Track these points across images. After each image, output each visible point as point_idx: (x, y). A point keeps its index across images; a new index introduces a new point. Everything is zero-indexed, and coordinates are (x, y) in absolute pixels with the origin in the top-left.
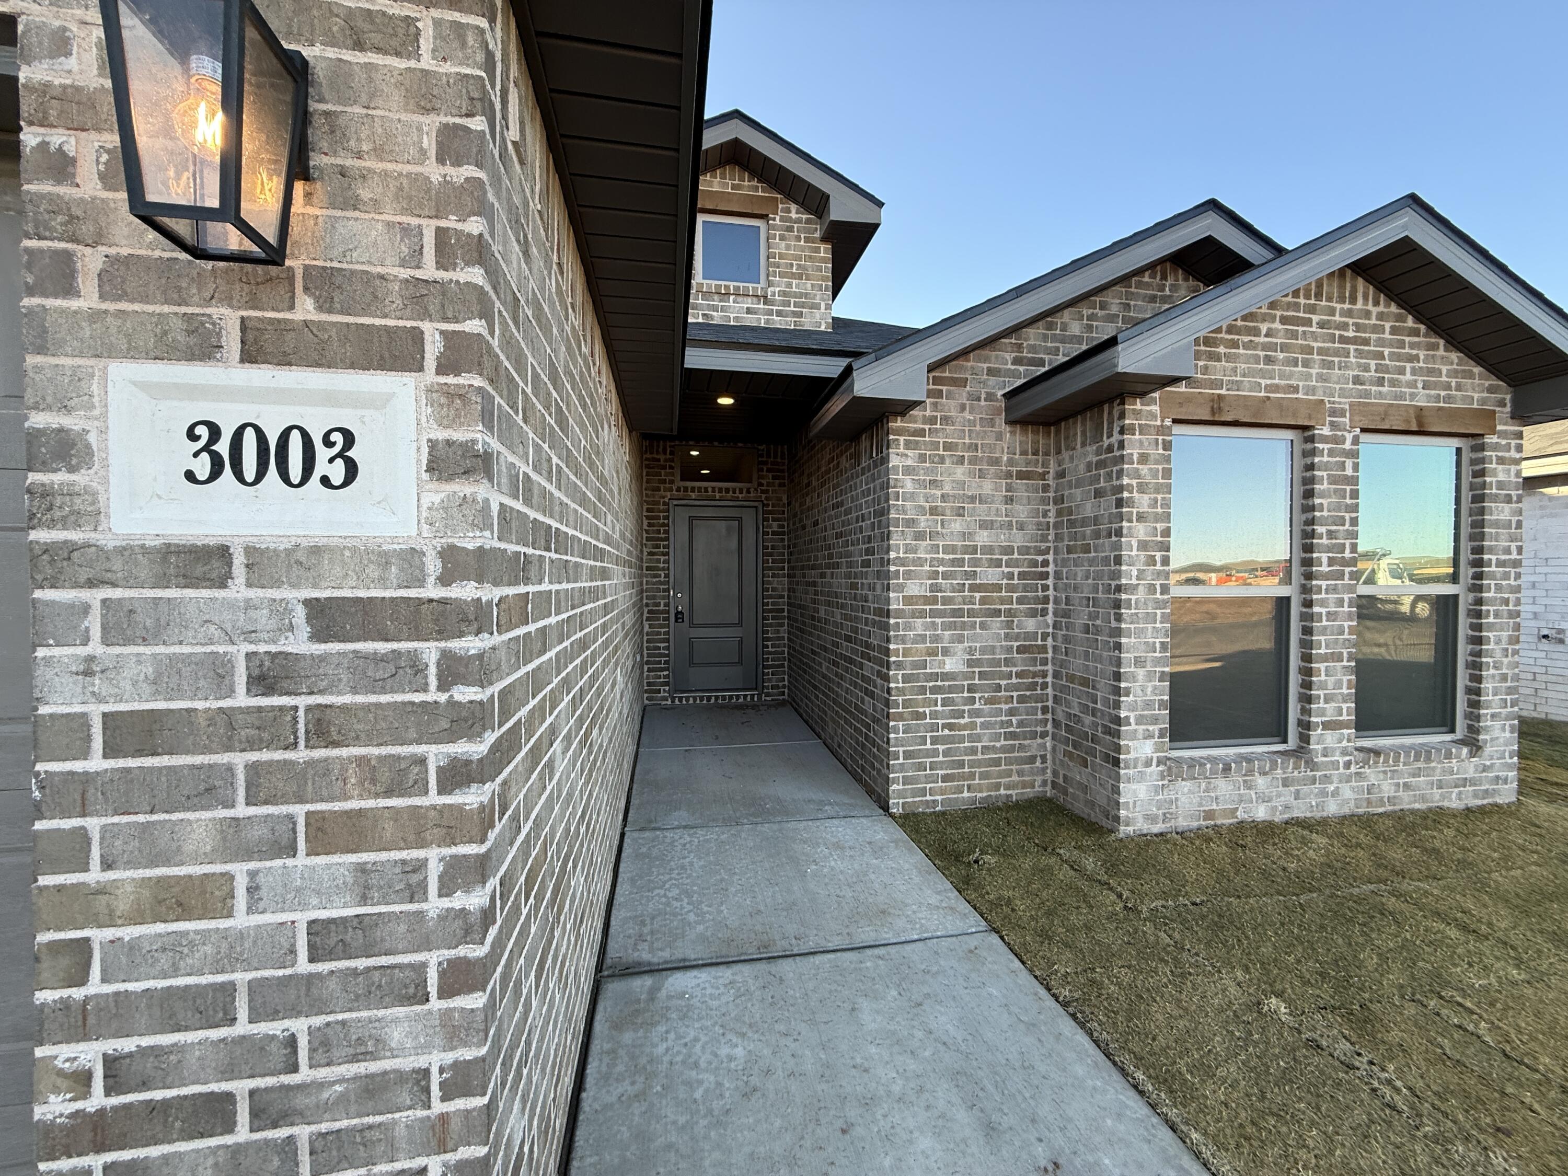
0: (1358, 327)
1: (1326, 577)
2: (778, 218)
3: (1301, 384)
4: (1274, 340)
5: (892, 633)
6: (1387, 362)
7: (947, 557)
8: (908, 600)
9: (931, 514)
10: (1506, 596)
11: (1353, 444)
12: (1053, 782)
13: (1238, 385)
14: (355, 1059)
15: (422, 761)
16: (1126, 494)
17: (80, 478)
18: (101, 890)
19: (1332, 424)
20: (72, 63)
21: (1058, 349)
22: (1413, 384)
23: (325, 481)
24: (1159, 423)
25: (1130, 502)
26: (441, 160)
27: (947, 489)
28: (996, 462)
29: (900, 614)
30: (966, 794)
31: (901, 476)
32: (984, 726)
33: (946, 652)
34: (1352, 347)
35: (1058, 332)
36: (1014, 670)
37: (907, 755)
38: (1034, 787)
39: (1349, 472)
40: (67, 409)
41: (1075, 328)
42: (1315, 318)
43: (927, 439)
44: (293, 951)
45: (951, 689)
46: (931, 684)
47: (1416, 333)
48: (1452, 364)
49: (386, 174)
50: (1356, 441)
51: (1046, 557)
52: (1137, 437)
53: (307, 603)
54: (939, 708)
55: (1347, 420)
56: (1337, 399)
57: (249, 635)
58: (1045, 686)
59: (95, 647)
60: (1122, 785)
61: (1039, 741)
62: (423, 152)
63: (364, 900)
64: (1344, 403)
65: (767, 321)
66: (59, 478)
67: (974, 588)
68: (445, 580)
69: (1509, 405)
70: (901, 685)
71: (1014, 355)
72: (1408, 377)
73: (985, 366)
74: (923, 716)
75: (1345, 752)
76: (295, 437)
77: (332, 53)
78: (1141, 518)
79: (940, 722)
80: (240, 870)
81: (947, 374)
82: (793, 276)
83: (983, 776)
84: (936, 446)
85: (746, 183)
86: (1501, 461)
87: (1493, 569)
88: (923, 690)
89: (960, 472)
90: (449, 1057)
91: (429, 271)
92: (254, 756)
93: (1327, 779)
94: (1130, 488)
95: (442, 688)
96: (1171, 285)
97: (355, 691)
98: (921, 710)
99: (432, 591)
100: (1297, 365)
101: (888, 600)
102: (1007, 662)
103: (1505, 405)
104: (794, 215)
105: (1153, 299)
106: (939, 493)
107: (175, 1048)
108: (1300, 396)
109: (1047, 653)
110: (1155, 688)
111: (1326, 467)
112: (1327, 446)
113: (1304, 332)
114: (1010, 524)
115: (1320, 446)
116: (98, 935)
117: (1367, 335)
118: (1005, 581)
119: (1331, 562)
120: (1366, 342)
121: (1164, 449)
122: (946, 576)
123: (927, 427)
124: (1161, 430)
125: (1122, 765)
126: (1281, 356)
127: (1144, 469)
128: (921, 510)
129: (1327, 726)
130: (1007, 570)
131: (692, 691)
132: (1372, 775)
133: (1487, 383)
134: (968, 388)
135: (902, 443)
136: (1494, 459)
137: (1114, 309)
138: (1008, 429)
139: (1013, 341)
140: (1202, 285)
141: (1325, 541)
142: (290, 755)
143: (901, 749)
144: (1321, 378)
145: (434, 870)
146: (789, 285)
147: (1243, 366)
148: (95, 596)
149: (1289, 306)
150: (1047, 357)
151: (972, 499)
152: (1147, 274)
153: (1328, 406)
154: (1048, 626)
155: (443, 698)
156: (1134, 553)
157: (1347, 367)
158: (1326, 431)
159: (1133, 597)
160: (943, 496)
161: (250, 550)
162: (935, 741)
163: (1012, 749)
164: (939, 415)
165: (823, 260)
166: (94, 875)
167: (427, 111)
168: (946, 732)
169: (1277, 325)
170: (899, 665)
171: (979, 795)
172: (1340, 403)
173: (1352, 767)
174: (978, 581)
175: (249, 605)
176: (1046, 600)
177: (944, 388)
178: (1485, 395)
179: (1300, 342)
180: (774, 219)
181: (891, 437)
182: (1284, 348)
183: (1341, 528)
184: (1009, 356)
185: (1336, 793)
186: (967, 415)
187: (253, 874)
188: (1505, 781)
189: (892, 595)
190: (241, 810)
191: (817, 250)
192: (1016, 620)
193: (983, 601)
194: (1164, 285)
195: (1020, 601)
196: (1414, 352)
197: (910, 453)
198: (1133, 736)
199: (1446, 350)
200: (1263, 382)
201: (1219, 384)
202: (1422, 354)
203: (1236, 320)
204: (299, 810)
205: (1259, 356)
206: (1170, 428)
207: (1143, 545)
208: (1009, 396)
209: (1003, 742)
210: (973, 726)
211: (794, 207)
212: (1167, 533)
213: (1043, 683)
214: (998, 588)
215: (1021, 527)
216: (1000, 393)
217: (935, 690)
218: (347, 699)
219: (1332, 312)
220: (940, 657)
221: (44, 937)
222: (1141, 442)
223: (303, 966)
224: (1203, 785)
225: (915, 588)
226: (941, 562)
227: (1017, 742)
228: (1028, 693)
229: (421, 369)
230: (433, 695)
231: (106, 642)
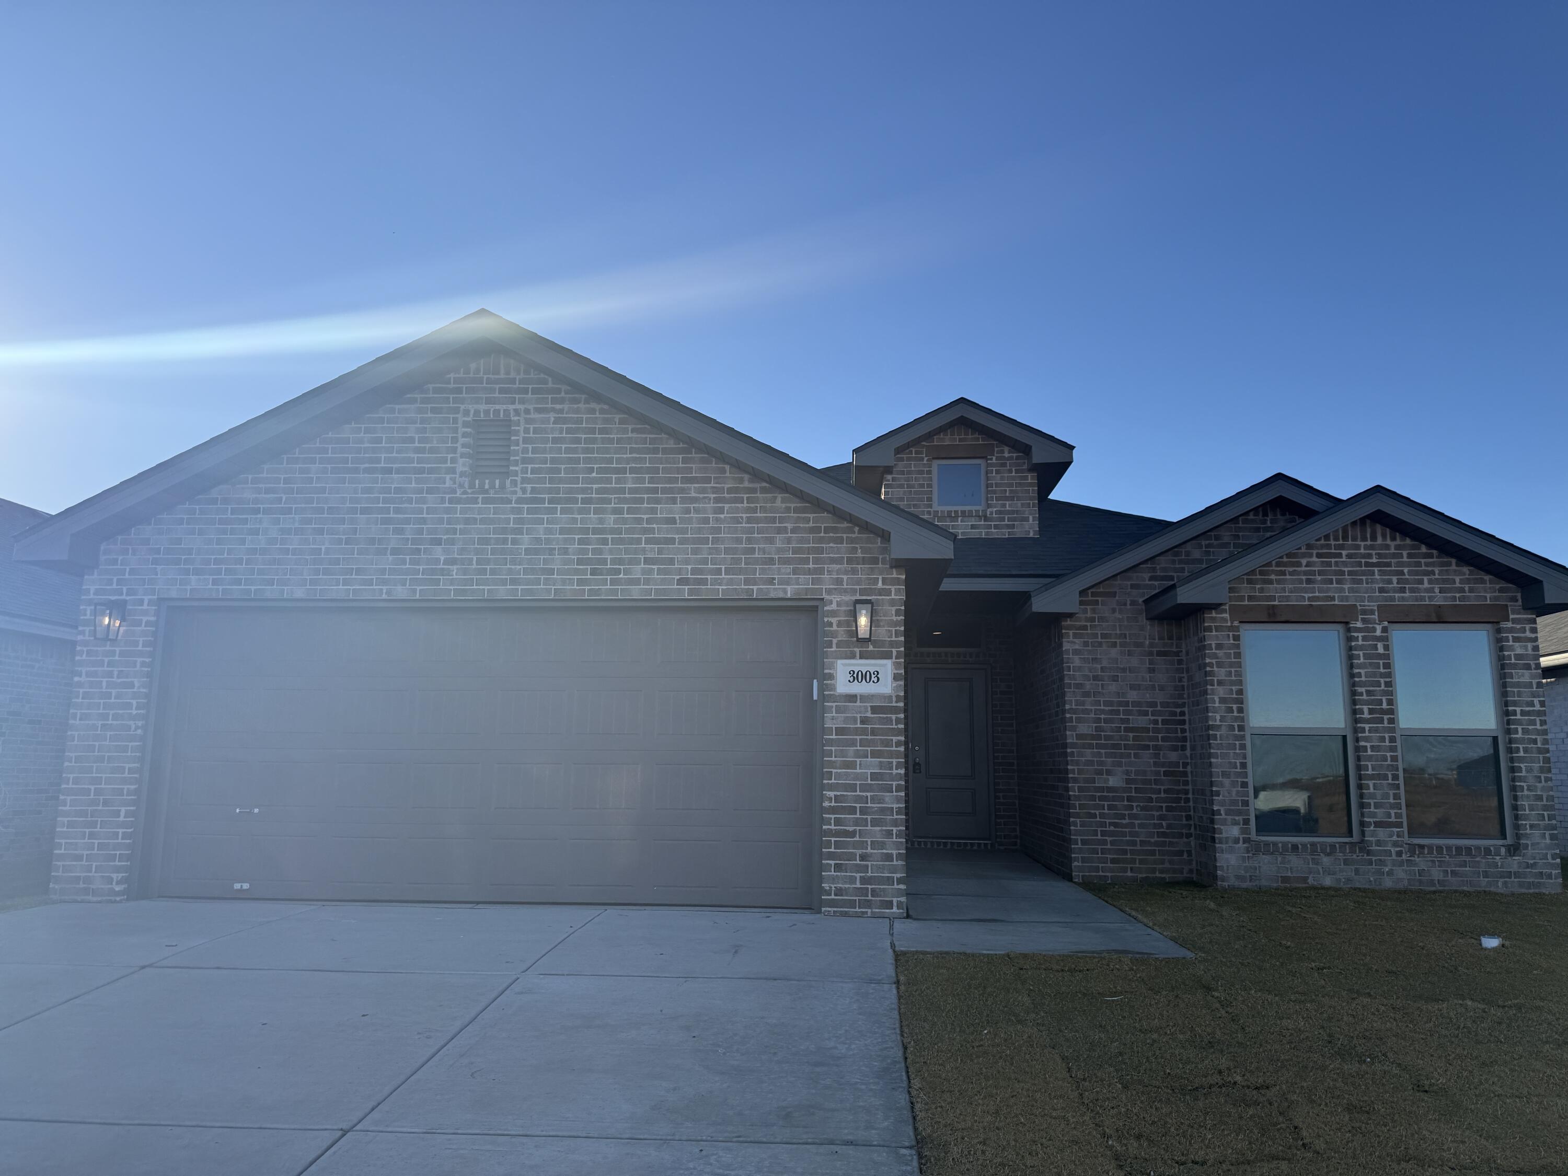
0: (1379, 556)
1: (1368, 721)
2: (994, 458)
3: (1336, 595)
4: (1314, 569)
5: (1069, 758)
6: (1407, 577)
7: (1107, 708)
8: (1079, 737)
9: (1094, 680)
10: (1534, 737)
11: (1382, 632)
12: (1197, 870)
13: (1287, 598)
14: (878, 803)
15: (892, 740)
16: (1208, 669)
17: (832, 682)
18: (834, 762)
19: (1364, 620)
20: (833, 605)
21: (1183, 569)
22: (1431, 590)
23: (873, 682)
24: (1229, 624)
25: (1211, 673)
26: (896, 616)
27: (1105, 663)
28: (1139, 645)
29: (1074, 745)
30: (1129, 874)
31: (1071, 656)
32: (1140, 826)
33: (1109, 773)
34: (1376, 569)
35: (1183, 557)
36: (1163, 788)
37: (1084, 842)
38: (1182, 873)
39: (1381, 650)
40: (830, 669)
41: (1196, 554)
42: (1344, 553)
43: (1089, 632)
44: (867, 778)
45: (1114, 799)
46: (1099, 794)
47: (1431, 556)
48: (1464, 574)
49: (885, 620)
50: (1385, 630)
51: (1183, 709)
52: (1214, 633)
53: (871, 706)
54: (1106, 811)
55: (1376, 617)
56: (1366, 603)
57: (860, 712)
58: (1187, 800)
59: (834, 714)
60: (1217, 854)
61: (1185, 840)
62: (892, 615)
63: (881, 769)
64: (1374, 606)
65: (987, 534)
66: (829, 682)
67: (1127, 730)
68: (896, 702)
69: (1520, 600)
70: (1077, 794)
71: (1149, 575)
72: (1426, 585)
73: (1129, 583)
74: (1095, 816)
75: (1395, 844)
76: (868, 673)
77: (876, 597)
78: (1220, 683)
79: (1107, 821)
80: (858, 760)
81: (1102, 590)
82: (1007, 499)
83: (1141, 862)
84: (1095, 636)
85: (970, 437)
86: (1516, 639)
87: (1519, 717)
88: (1093, 798)
89: (1114, 652)
90: (898, 806)
91: (894, 639)
92: (861, 737)
93: (1381, 862)
94: (1211, 665)
95: (896, 725)
96: (1271, 519)
97: (879, 725)
98: (1093, 811)
99: (894, 704)
100: (1332, 583)
101: (1065, 737)
102: (1156, 782)
103: (1517, 601)
104: (1006, 455)
105: (1257, 530)
106: (1099, 666)
107: (847, 795)
108: (1336, 602)
109: (1187, 777)
110: (1238, 792)
111: (1361, 648)
112: (1360, 635)
113: (1336, 562)
114: (1153, 687)
115: (1355, 635)
116: (834, 771)
117: (1389, 560)
118: (1151, 726)
119: (1371, 711)
120: (1389, 565)
121: (1234, 640)
122: (1106, 721)
123: (1088, 624)
124: (1231, 628)
125: (1217, 841)
126: (1319, 578)
127: (1220, 653)
128: (1087, 678)
129: (1378, 824)
130: (1152, 718)
131: (929, 838)
132: (1421, 863)
133: (1498, 587)
134: (1117, 598)
135: (1071, 634)
136: (1511, 638)
137: (1226, 539)
138: (1148, 623)
139: (1149, 566)
140: (1297, 517)
141: (1365, 697)
142: (867, 737)
143: (1079, 838)
144: (1351, 590)
145: (894, 764)
146: (1004, 505)
147: (1290, 586)
148: (834, 704)
149: (1322, 547)
150: (1175, 575)
151: (1124, 670)
152: (1251, 513)
153: (1359, 608)
154: (1187, 757)
155: (896, 727)
156: (1217, 705)
157: (1372, 582)
158: (1359, 625)
159: (1218, 733)
160: (1102, 668)
161: (860, 695)
162: (1104, 833)
163: (1163, 844)
164: (1096, 616)
165: (1030, 485)
166: (833, 759)
167: (893, 606)
168: (1112, 828)
169: (1315, 559)
170: (1075, 780)
171: (1140, 876)
172: (1369, 606)
173: (1404, 855)
174: (1131, 725)
175: (860, 707)
176: (1184, 739)
177: (1100, 599)
178: (1497, 594)
179: (1333, 568)
180: (991, 459)
181: (1064, 631)
182: (1320, 573)
183: (1378, 688)
184: (1147, 576)
185: (1390, 873)
186: (1117, 615)
187: (860, 761)
188: (1550, 876)
189: (1068, 733)
190: (859, 748)
191: (1026, 478)
192: (1161, 752)
193: (1135, 738)
194: (1266, 520)
195: (1163, 739)
196: (1430, 569)
197: (1076, 641)
198: (1224, 822)
199: (1457, 566)
200: (1306, 595)
201: (1273, 598)
202: (1437, 570)
203: (1281, 557)
204: (869, 749)
205: (1302, 579)
206: (1238, 627)
207: (1223, 700)
208: (1145, 601)
209: (1156, 839)
210: (1132, 825)
211: (1006, 449)
212: (1240, 692)
213: (1185, 798)
214: (1147, 730)
215: (1162, 688)
216: (1141, 600)
217: (1102, 798)
218: (878, 726)
219: (1358, 547)
220: (1105, 776)
221: (825, 770)
222: (1217, 636)
223: (869, 782)
224: (1279, 859)
225: (1084, 729)
226: (1103, 712)
227: (1167, 840)
228: (1174, 805)
229: (892, 658)
230: (894, 726)
231: (836, 713)
